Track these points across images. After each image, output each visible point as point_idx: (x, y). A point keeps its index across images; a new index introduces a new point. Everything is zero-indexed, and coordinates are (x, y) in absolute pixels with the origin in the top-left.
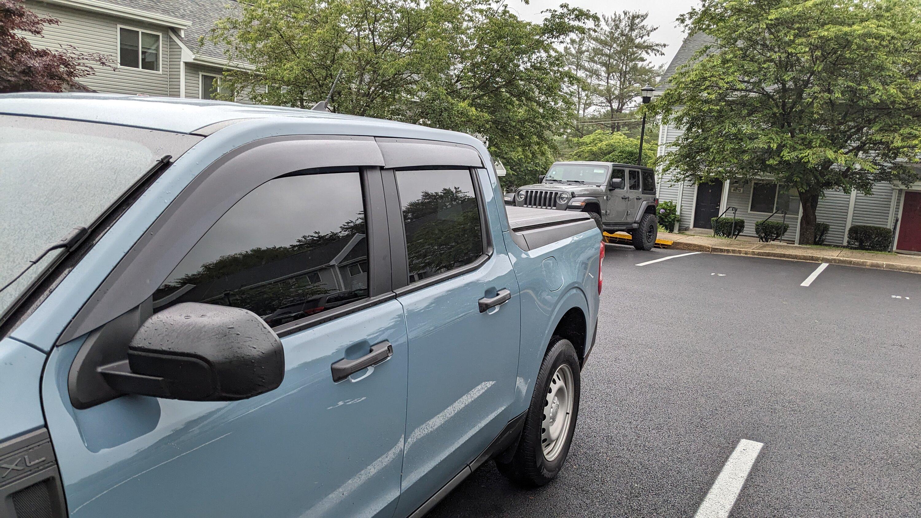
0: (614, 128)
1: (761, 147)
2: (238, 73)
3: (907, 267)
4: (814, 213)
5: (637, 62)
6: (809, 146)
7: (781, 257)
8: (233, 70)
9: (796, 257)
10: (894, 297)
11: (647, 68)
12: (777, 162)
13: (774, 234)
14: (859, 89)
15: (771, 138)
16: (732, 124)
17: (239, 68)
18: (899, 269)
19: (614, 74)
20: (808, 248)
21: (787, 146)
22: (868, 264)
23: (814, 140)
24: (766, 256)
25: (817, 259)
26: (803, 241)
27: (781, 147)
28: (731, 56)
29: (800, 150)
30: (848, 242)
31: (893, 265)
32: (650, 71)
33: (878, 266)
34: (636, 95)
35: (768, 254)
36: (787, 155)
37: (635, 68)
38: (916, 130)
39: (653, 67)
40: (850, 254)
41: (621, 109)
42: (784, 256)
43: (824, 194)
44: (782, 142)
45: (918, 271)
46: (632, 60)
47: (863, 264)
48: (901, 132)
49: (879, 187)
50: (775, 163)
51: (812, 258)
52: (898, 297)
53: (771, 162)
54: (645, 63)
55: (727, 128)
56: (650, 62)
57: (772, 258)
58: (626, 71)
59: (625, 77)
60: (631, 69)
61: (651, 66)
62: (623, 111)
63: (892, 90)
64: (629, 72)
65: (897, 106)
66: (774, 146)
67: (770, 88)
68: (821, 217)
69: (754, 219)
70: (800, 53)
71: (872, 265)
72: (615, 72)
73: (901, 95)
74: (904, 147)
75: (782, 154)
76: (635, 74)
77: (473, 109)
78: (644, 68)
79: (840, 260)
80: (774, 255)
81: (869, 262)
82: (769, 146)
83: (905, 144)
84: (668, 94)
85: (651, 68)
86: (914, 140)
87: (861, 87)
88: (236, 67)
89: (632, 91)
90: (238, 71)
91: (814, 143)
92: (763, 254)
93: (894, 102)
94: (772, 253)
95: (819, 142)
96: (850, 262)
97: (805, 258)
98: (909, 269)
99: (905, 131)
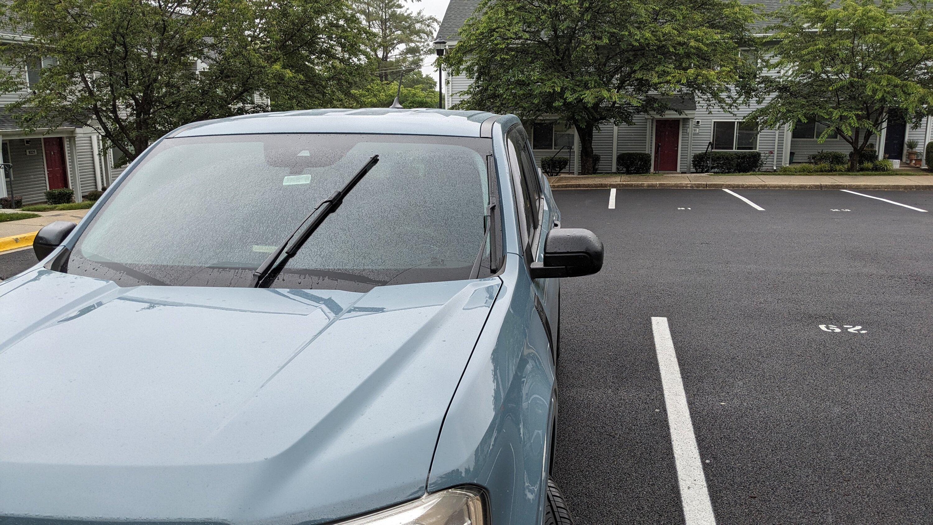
0: (382, 77)
1: (548, 91)
2: (17, 46)
3: (675, 184)
4: (591, 146)
5: (395, 9)
6: (586, 87)
7: (577, 187)
8: (10, 44)
9: (588, 186)
10: (679, 209)
11: (405, 14)
12: (562, 104)
13: (557, 168)
14: (622, 35)
15: (554, 82)
16: (520, 71)
17: (15, 41)
18: (669, 187)
19: (374, 22)
20: (595, 177)
21: (568, 89)
22: (645, 185)
23: (590, 82)
24: (564, 188)
25: (606, 186)
26: (584, 172)
27: (563, 90)
28: (513, 8)
29: (580, 91)
30: (618, 169)
31: (664, 184)
32: (408, 17)
33: (652, 186)
34: (399, 43)
35: (566, 186)
36: (570, 97)
37: (394, 15)
38: (667, 67)
39: (411, 14)
40: (629, 179)
41: (387, 57)
42: (579, 186)
43: (599, 128)
44: (564, 85)
45: (683, 187)
46: (390, 8)
47: (642, 185)
48: (656, 69)
49: (637, 118)
50: (561, 104)
51: (601, 185)
52: (682, 209)
53: (556, 104)
54: (403, 10)
55: (516, 76)
56: (408, 9)
57: (570, 189)
58: (386, 19)
59: (386, 25)
60: (390, 16)
61: (409, 12)
62: (388, 60)
63: (648, 35)
64: (389, 20)
65: (651, 48)
66: (558, 89)
67: (544, 36)
68: (596, 147)
69: (539, 157)
70: (571, 4)
71: (649, 186)
72: (375, 20)
73: (653, 38)
74: (661, 83)
75: (565, 96)
76: (395, 21)
77: (288, 71)
78: (403, 15)
79: (623, 185)
80: (571, 186)
81: (646, 183)
82: (554, 90)
83: (661, 80)
84: (462, 46)
85: (409, 14)
86: (667, 76)
87: (623, 33)
88: (13, 40)
89: (395, 39)
90: (15, 44)
91: (589, 85)
92: (562, 186)
93: (648, 45)
94: (569, 185)
95: (593, 83)
96: (631, 185)
97: (596, 186)
98: (676, 185)
99: (659, 69)
